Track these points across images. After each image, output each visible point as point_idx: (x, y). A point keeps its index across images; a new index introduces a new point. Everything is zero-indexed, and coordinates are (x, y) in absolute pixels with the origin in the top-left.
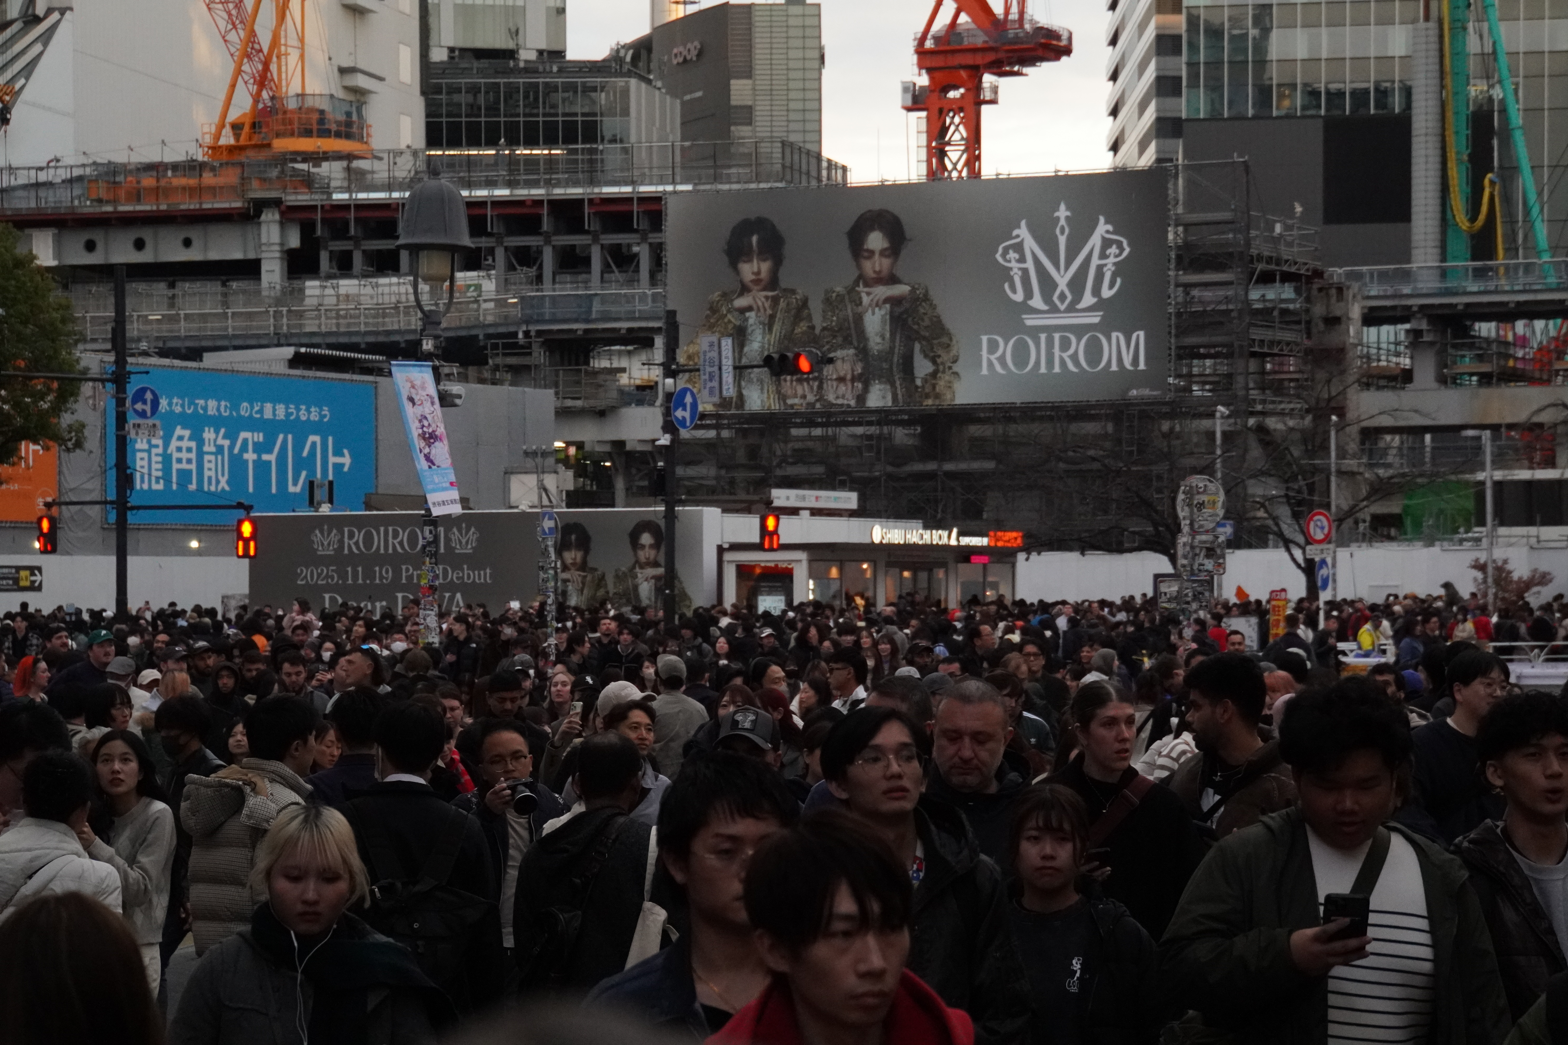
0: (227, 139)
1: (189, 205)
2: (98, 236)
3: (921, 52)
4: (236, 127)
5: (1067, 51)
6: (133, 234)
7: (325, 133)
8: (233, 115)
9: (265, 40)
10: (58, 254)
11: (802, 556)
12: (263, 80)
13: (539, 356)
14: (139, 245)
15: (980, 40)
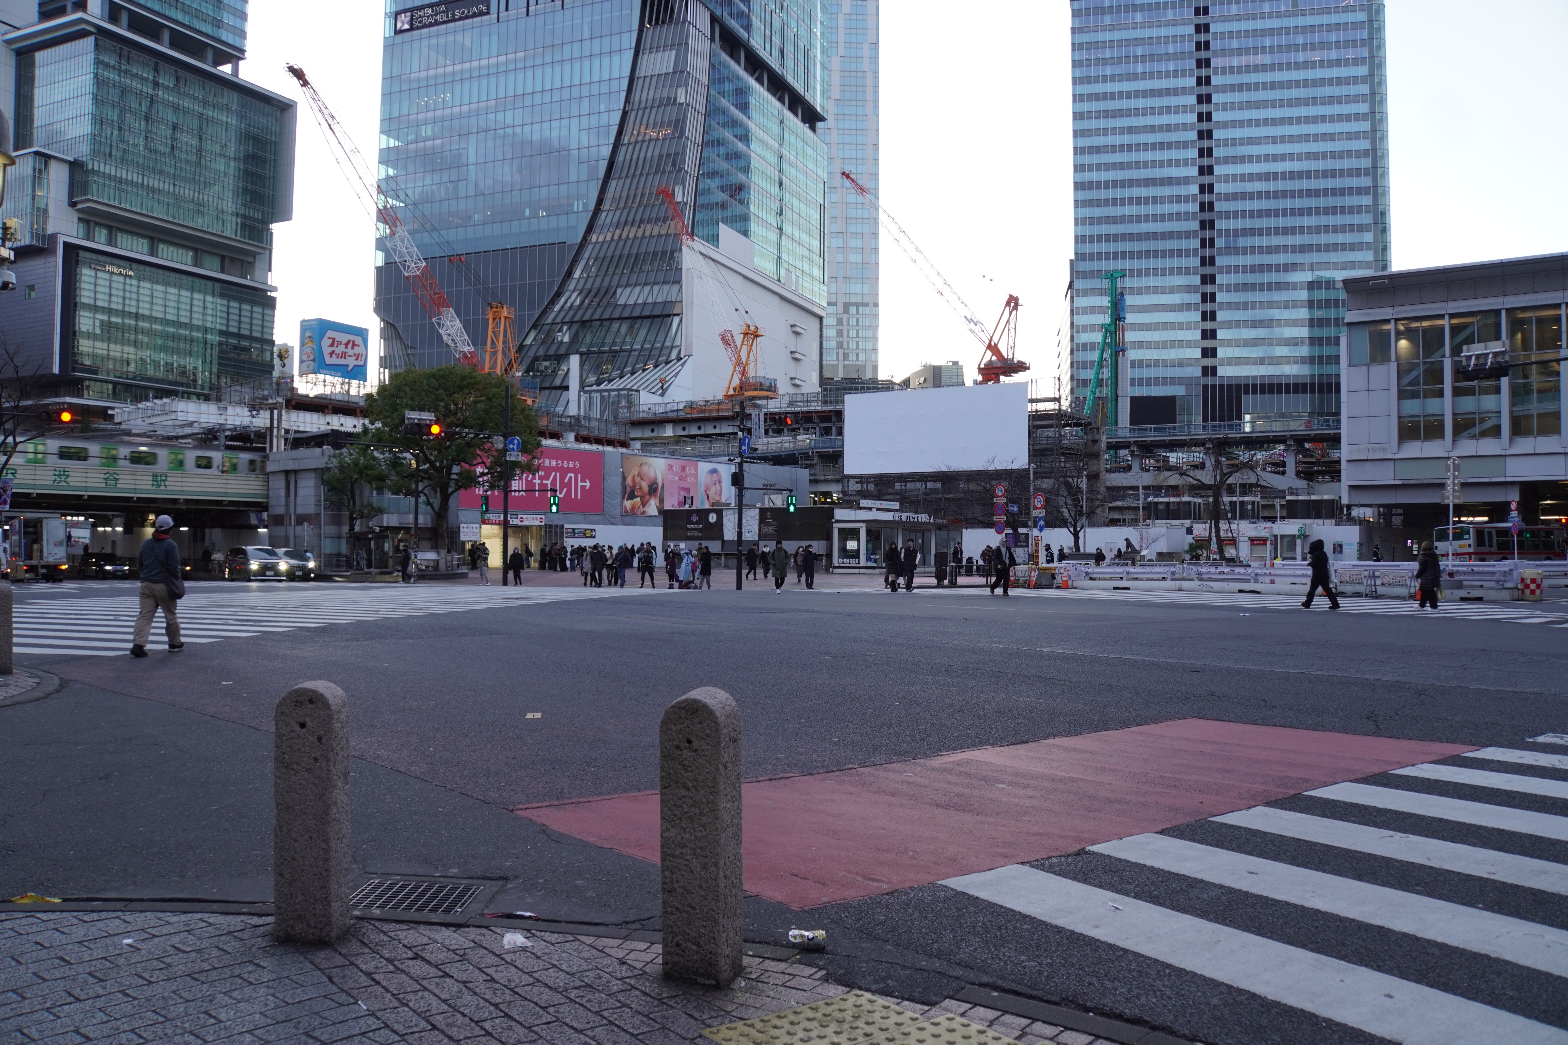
0: (731, 392)
1: (715, 414)
2: (686, 425)
3: (980, 369)
4: (735, 389)
5: (1028, 368)
6: (697, 425)
7: (761, 390)
8: (733, 385)
9: (744, 359)
10: (674, 432)
11: (863, 525)
12: (743, 374)
13: (817, 460)
14: (699, 428)
15: (999, 365)
